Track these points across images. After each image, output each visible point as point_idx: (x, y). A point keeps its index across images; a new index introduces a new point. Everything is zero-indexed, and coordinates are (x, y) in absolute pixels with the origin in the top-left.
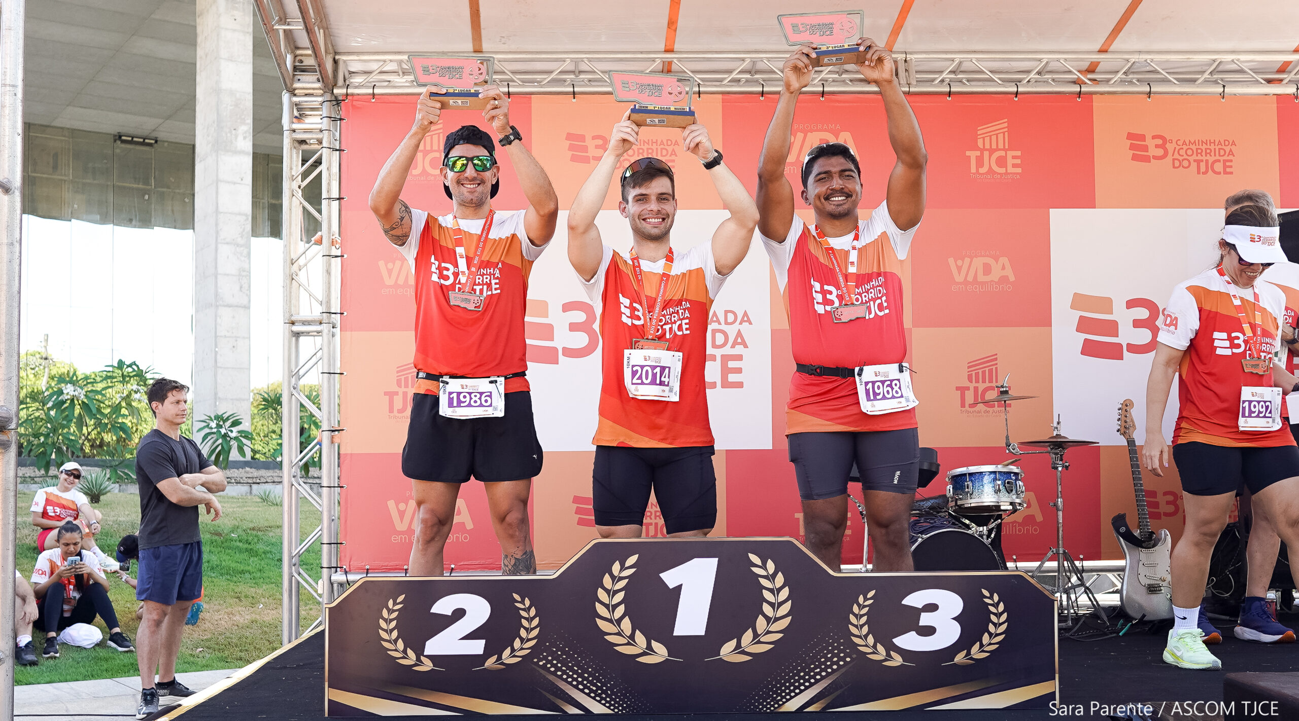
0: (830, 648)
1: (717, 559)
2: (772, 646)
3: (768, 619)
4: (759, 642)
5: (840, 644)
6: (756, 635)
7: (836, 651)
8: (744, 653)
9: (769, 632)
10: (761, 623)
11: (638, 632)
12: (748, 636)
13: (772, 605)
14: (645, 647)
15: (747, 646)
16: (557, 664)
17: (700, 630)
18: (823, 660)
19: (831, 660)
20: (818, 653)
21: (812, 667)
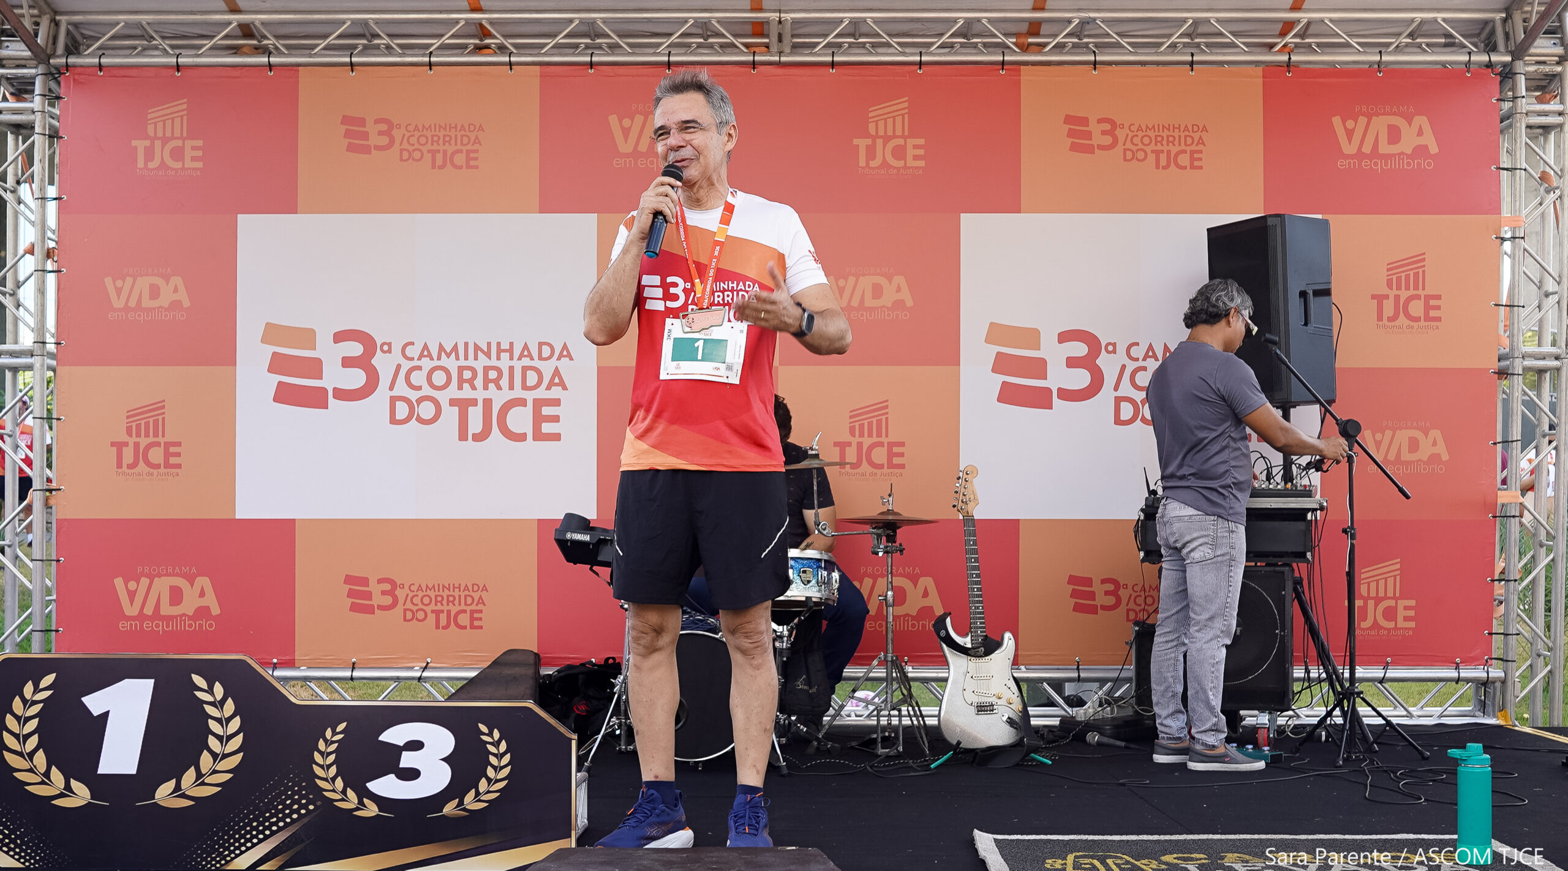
0: (290, 793)
1: (153, 681)
2: (221, 789)
3: (214, 756)
4: (203, 784)
5: (301, 788)
6: (200, 774)
7: (296, 797)
8: (184, 796)
9: (216, 772)
10: (205, 761)
11: (54, 768)
12: (190, 776)
13: (219, 738)
14: (62, 787)
15: (188, 789)
17: (130, 766)
18: (280, 807)
19: (290, 807)
20: (274, 799)
21: (267, 815)
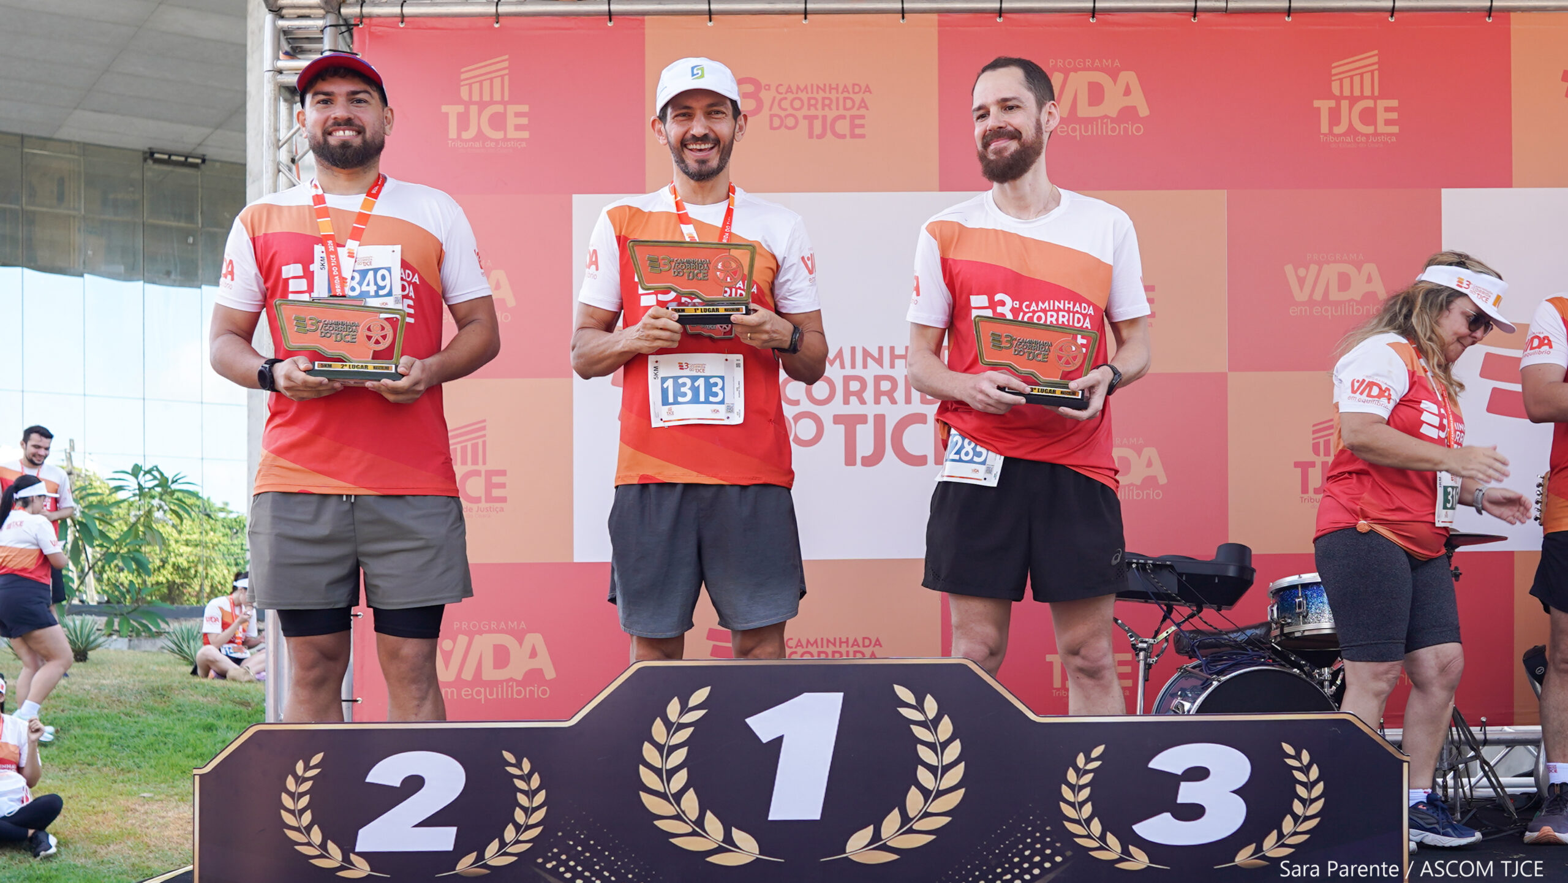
0: (1029, 840)
1: (842, 694)
2: (932, 837)
3: (926, 793)
4: (911, 831)
5: (1045, 834)
6: (905, 819)
7: (1038, 846)
8: (885, 847)
9: (927, 815)
10: (914, 800)
11: (709, 813)
12: (892, 822)
13: (932, 769)
14: (721, 838)
15: (890, 838)
16: (575, 866)
17: (812, 811)
18: (1016, 860)
19: (1029, 859)
20: (1008, 849)
21: (999, 870)
